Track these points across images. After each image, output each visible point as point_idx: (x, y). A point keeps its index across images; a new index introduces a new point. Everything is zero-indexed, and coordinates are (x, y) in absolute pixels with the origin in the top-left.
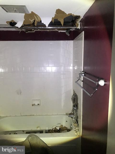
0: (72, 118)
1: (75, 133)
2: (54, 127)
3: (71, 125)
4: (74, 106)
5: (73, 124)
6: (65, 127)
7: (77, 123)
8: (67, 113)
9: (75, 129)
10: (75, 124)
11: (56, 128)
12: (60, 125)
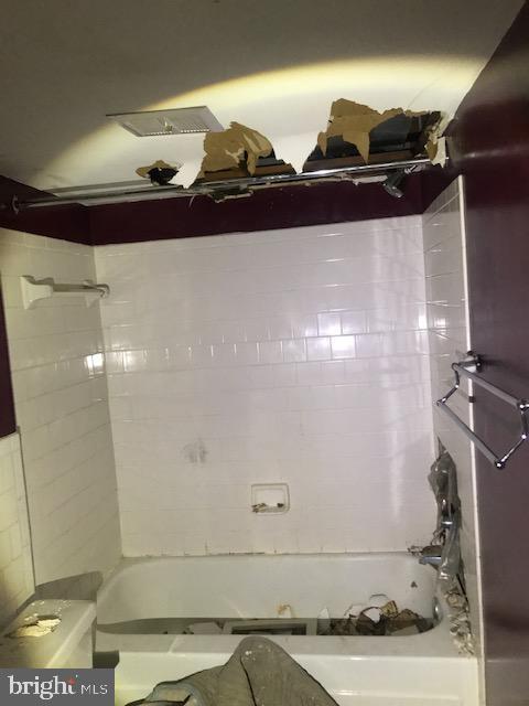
0: (436, 567)
1: (456, 642)
2: (356, 611)
3: (436, 601)
4: (444, 514)
5: (442, 597)
6: (408, 612)
7: (461, 592)
8: (413, 547)
9: (453, 619)
10: (454, 600)
11: (368, 614)
12: (381, 603)
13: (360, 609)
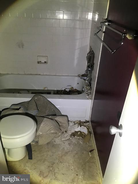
0: (85, 80)
1: (87, 96)
2: (63, 89)
3: (83, 88)
4: (88, 67)
5: (85, 87)
6: (76, 89)
7: (89, 85)
8: (79, 75)
9: (87, 92)
10: (88, 87)
11: (66, 90)
12: (70, 87)
13: (64, 89)
